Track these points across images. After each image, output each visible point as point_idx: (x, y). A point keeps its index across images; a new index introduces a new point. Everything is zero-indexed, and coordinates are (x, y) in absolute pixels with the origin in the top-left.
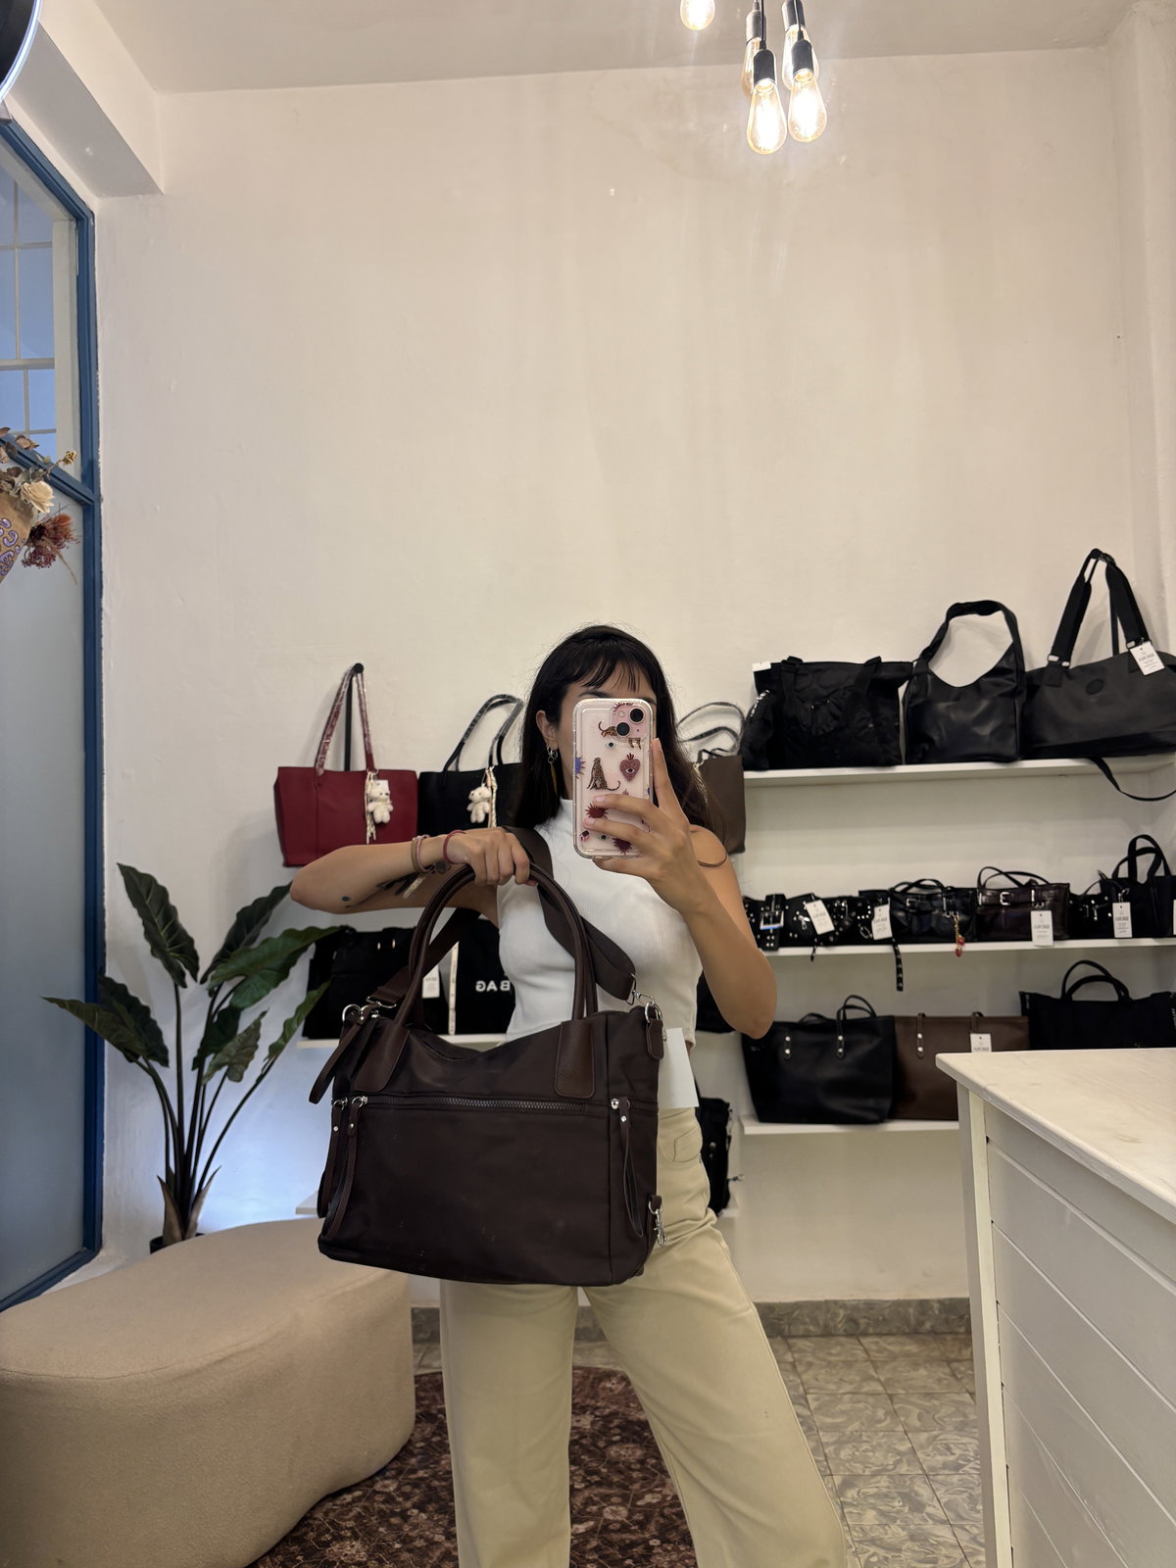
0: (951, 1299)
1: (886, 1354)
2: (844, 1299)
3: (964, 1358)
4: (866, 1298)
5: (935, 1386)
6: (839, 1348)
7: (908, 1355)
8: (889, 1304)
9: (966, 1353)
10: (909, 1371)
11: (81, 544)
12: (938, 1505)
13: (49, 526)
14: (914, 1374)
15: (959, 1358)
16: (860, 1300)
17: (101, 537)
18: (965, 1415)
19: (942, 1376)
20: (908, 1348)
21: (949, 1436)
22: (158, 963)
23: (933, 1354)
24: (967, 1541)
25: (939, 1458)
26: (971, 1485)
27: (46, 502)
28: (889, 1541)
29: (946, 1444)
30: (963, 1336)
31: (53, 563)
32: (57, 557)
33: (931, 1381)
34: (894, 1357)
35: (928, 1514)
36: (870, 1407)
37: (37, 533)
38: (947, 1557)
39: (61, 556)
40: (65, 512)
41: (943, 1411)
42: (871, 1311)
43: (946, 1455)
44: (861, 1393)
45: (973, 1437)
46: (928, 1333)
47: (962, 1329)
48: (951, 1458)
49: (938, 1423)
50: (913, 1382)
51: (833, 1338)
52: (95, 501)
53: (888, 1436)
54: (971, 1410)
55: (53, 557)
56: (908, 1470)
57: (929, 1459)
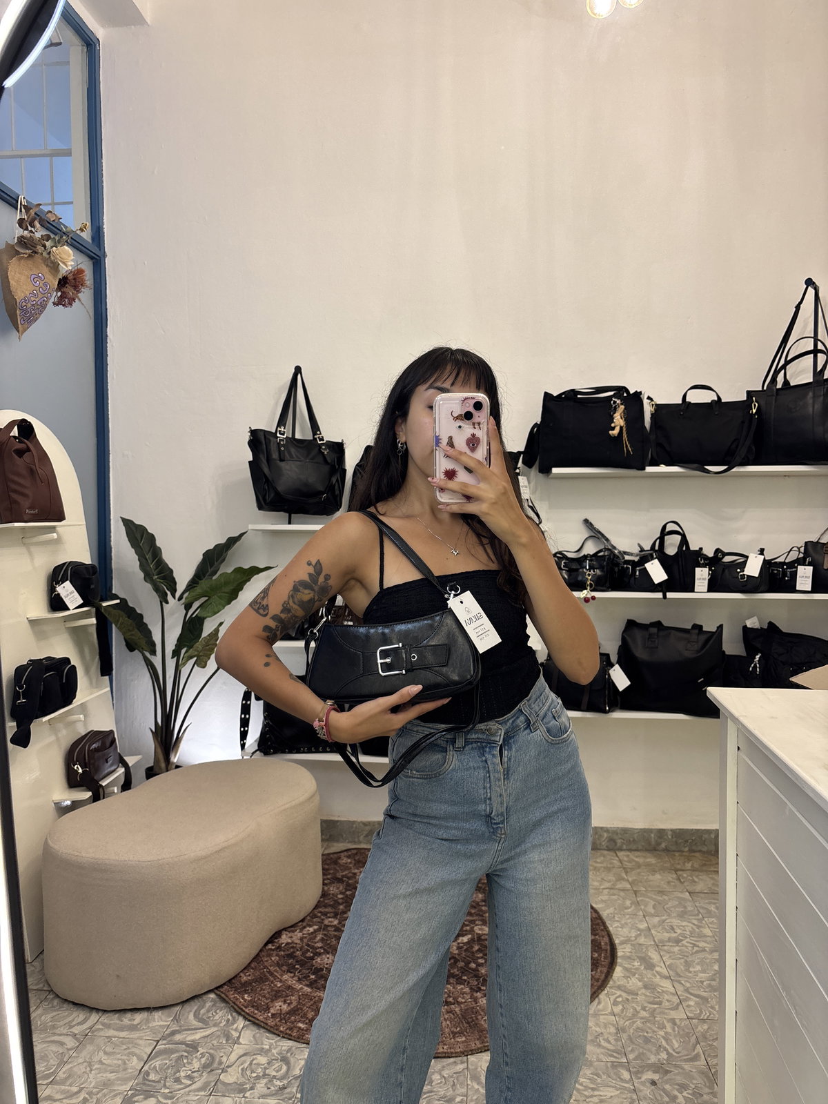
0: (680, 829)
1: (634, 863)
2: (609, 826)
3: (690, 868)
4: (622, 826)
5: (665, 886)
6: (602, 858)
7: (648, 865)
8: (637, 831)
9: (688, 866)
10: (648, 875)
11: (92, 291)
12: (663, 966)
13: (70, 277)
14: (651, 877)
15: (683, 868)
16: (618, 828)
17: (106, 284)
18: (685, 907)
19: (671, 879)
20: (648, 860)
21: (673, 920)
22: (149, 586)
23: (665, 865)
24: (681, 991)
25: (667, 935)
26: (686, 954)
27: (69, 259)
28: (629, 988)
29: (671, 926)
30: (687, 854)
31: (74, 304)
32: (77, 300)
33: (663, 883)
34: (639, 866)
35: (657, 972)
36: (621, 899)
37: (63, 282)
38: (668, 1000)
39: (79, 299)
40: (82, 266)
41: (670, 903)
42: (625, 835)
43: (670, 932)
45: (689, 922)
46: (664, 850)
47: (687, 849)
48: (674, 935)
49: (666, 912)
50: (651, 883)
51: (599, 851)
52: (102, 257)
53: (632, 918)
54: (688, 903)
55: (74, 300)
56: (644, 941)
57: (659, 935)
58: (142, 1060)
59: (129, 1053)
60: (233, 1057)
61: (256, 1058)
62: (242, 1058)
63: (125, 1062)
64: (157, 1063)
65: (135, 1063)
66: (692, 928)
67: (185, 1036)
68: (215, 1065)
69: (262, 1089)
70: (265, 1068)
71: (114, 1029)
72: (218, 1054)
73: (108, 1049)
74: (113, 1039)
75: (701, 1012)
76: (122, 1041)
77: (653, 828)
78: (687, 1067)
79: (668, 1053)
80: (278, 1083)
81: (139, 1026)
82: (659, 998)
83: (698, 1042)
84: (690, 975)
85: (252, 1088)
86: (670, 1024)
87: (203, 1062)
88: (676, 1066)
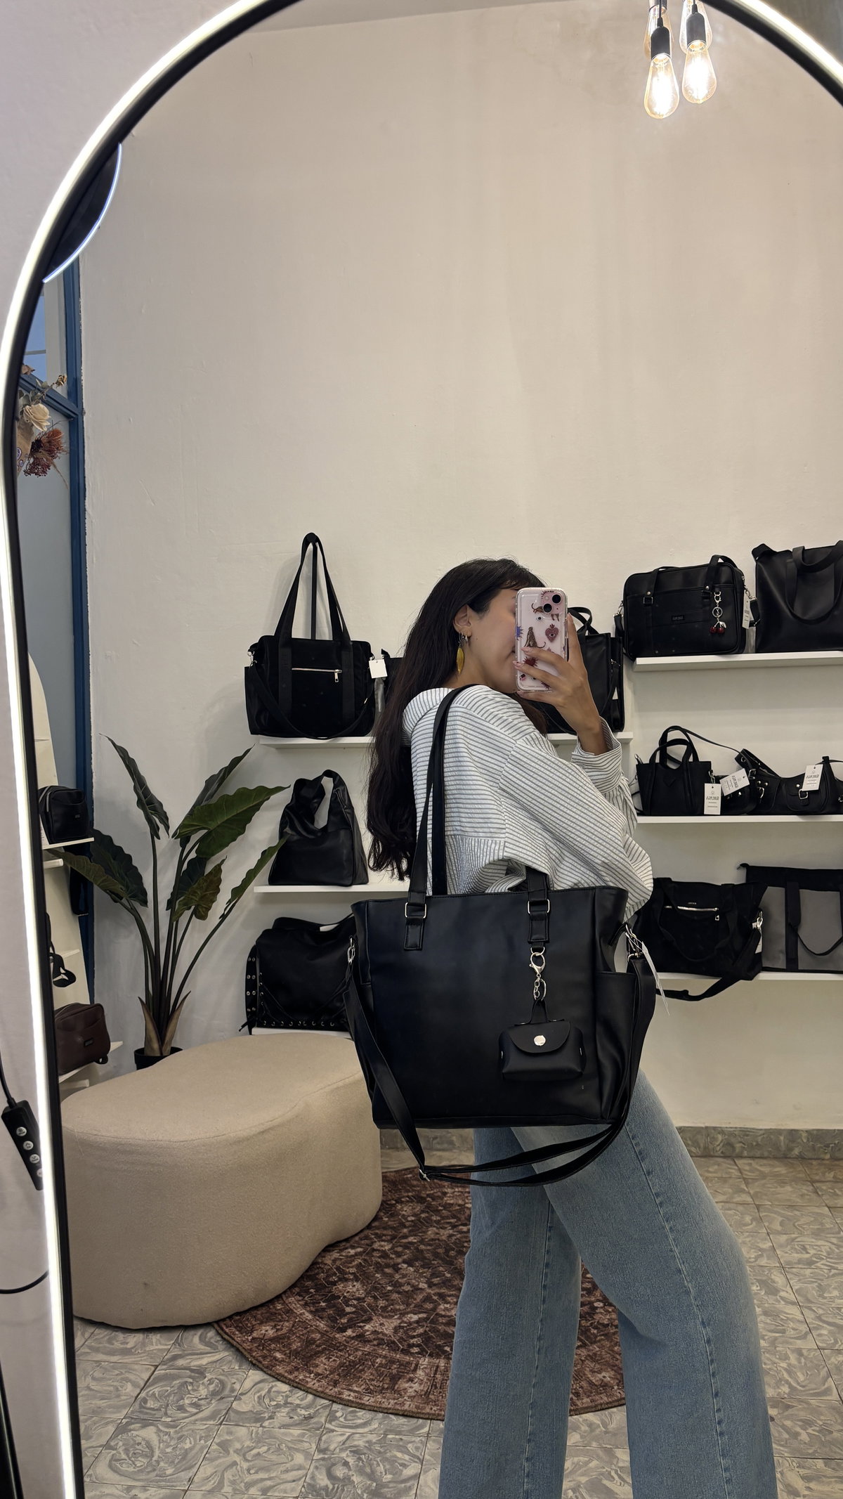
0: (818, 1130)
1: (757, 1173)
2: (724, 1126)
3: (829, 1179)
4: (741, 1126)
5: (798, 1200)
6: (716, 1167)
7: (776, 1175)
8: (762, 1132)
9: (830, 1176)
10: (777, 1188)
11: (68, 454)
12: (789, 1289)
13: (44, 440)
14: (780, 1189)
15: (824, 1180)
16: (736, 1128)
17: (84, 447)
18: (822, 1224)
19: (806, 1192)
20: (776, 1170)
21: (805, 1239)
23: (798, 1175)
24: (812, 1319)
25: (796, 1255)
26: (821, 1277)
27: (43, 419)
29: (803, 1246)
30: (827, 1162)
31: (49, 472)
32: (51, 467)
33: (795, 1196)
34: (763, 1176)
35: (781, 1297)
36: (739, 1214)
37: (37, 445)
38: (793, 1329)
39: (55, 466)
40: (58, 427)
41: (802, 1220)
42: (746, 1137)
43: (802, 1253)
44: (733, 1203)
45: (827, 1241)
46: (797, 1158)
47: (828, 1156)
48: (807, 1256)
49: (797, 1228)
50: (779, 1196)
51: (711, 1158)
52: (80, 416)
53: (752, 1236)
54: (828, 1220)
55: (48, 467)
56: (767, 1263)
57: (786, 1255)
58: (139, 1387)
59: (123, 1379)
60: (248, 1384)
61: (276, 1385)
62: (259, 1385)
63: (118, 1388)
64: (156, 1390)
65: (129, 1390)
66: (830, 1248)
67: (189, 1361)
68: (226, 1392)
69: (284, 1418)
70: (287, 1396)
71: (104, 1353)
72: (229, 1381)
73: (97, 1374)
74: (103, 1363)
75: (836, 1342)
76: (113, 1366)
77: (783, 1128)
78: (813, 1402)
79: (790, 1386)
80: (303, 1412)
81: (133, 1351)
82: (783, 1326)
83: (829, 1375)
84: (825, 1300)
85: (271, 1418)
86: (795, 1355)
87: (211, 1389)
88: (800, 1401)
